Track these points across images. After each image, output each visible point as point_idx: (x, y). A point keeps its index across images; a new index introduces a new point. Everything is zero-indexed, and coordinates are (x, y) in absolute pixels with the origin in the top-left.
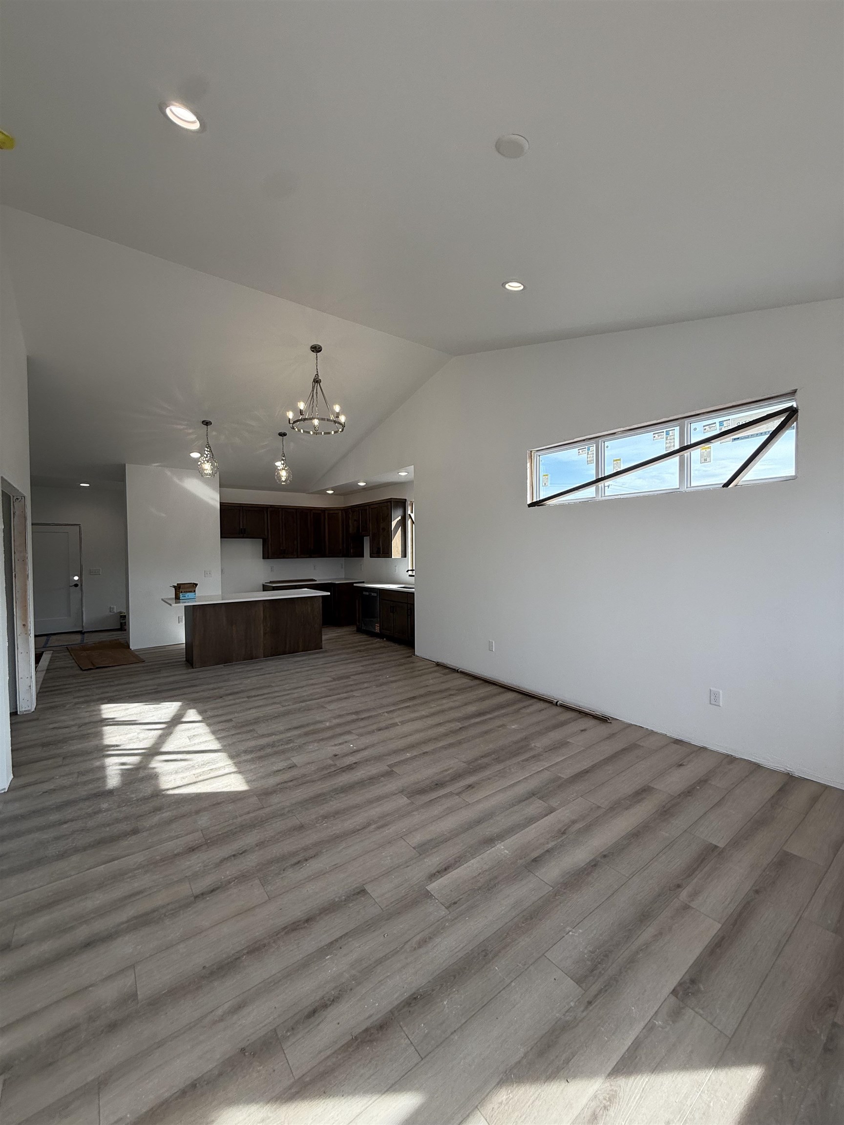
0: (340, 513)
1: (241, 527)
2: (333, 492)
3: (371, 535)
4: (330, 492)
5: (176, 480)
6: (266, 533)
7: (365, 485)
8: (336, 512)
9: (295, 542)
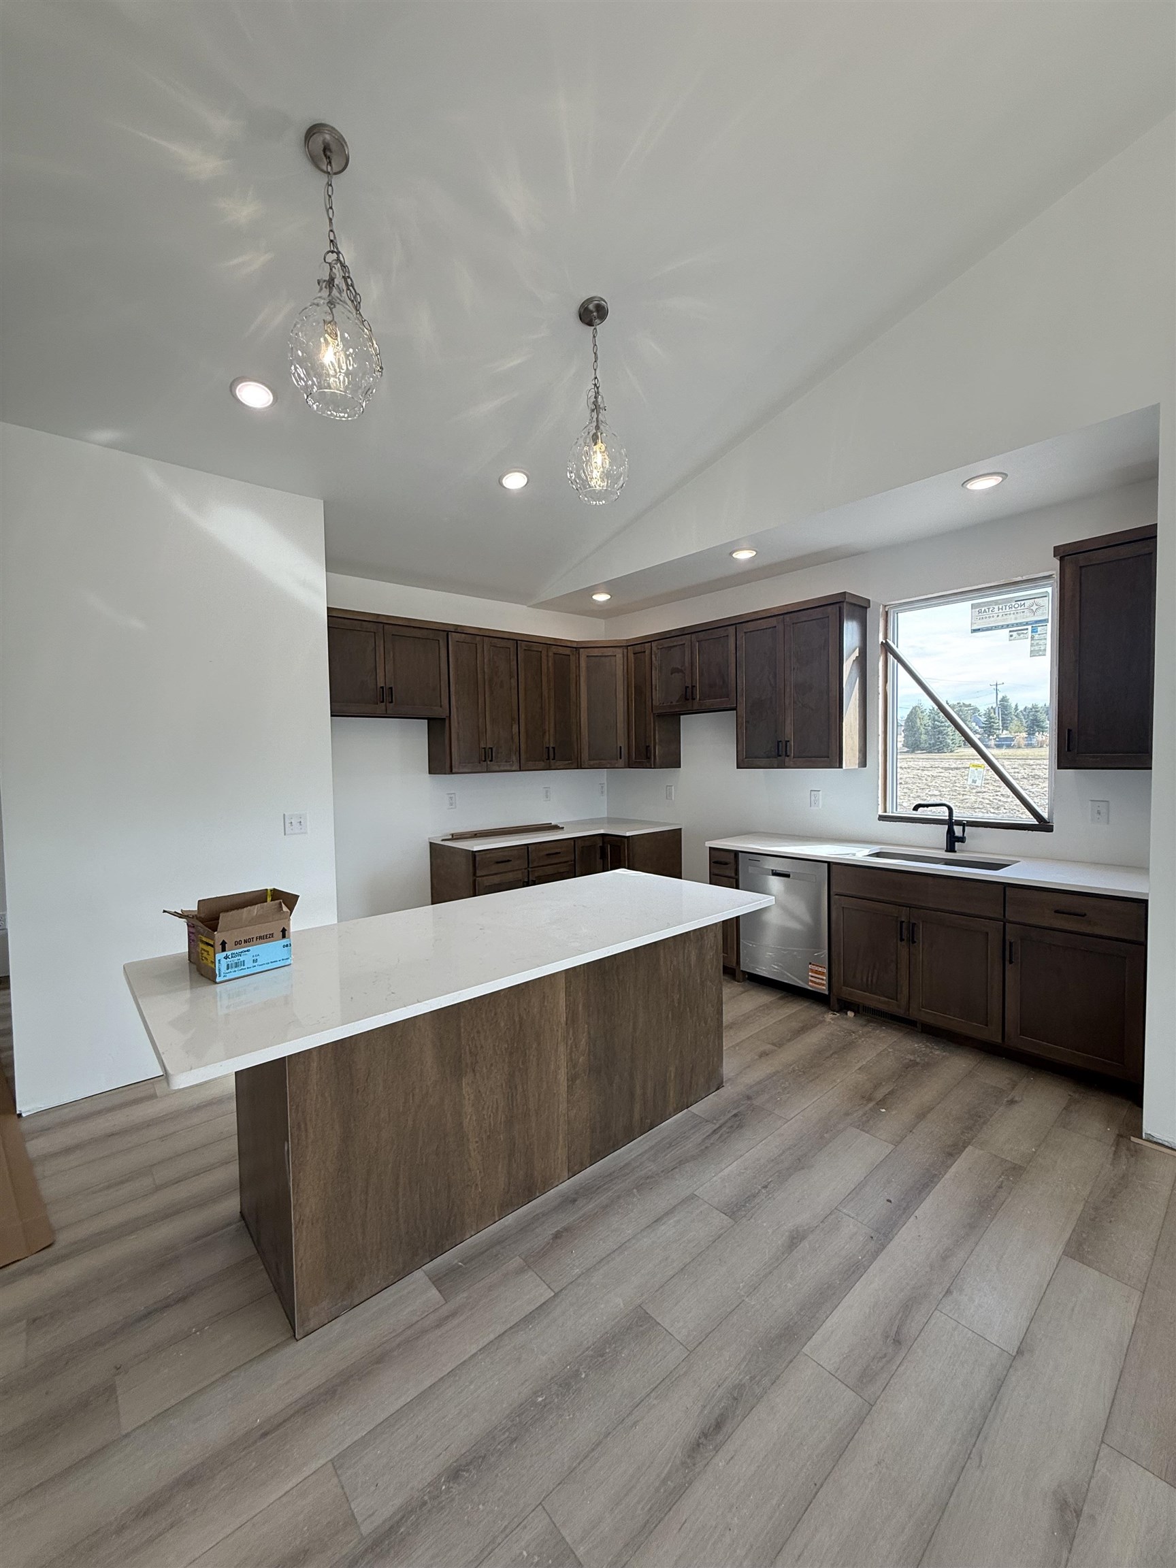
0: (619, 656)
1: (381, 684)
2: (609, 597)
3: (742, 707)
4: (601, 597)
5: (181, 505)
6: (445, 702)
7: (752, 559)
8: (609, 652)
9: (515, 728)
